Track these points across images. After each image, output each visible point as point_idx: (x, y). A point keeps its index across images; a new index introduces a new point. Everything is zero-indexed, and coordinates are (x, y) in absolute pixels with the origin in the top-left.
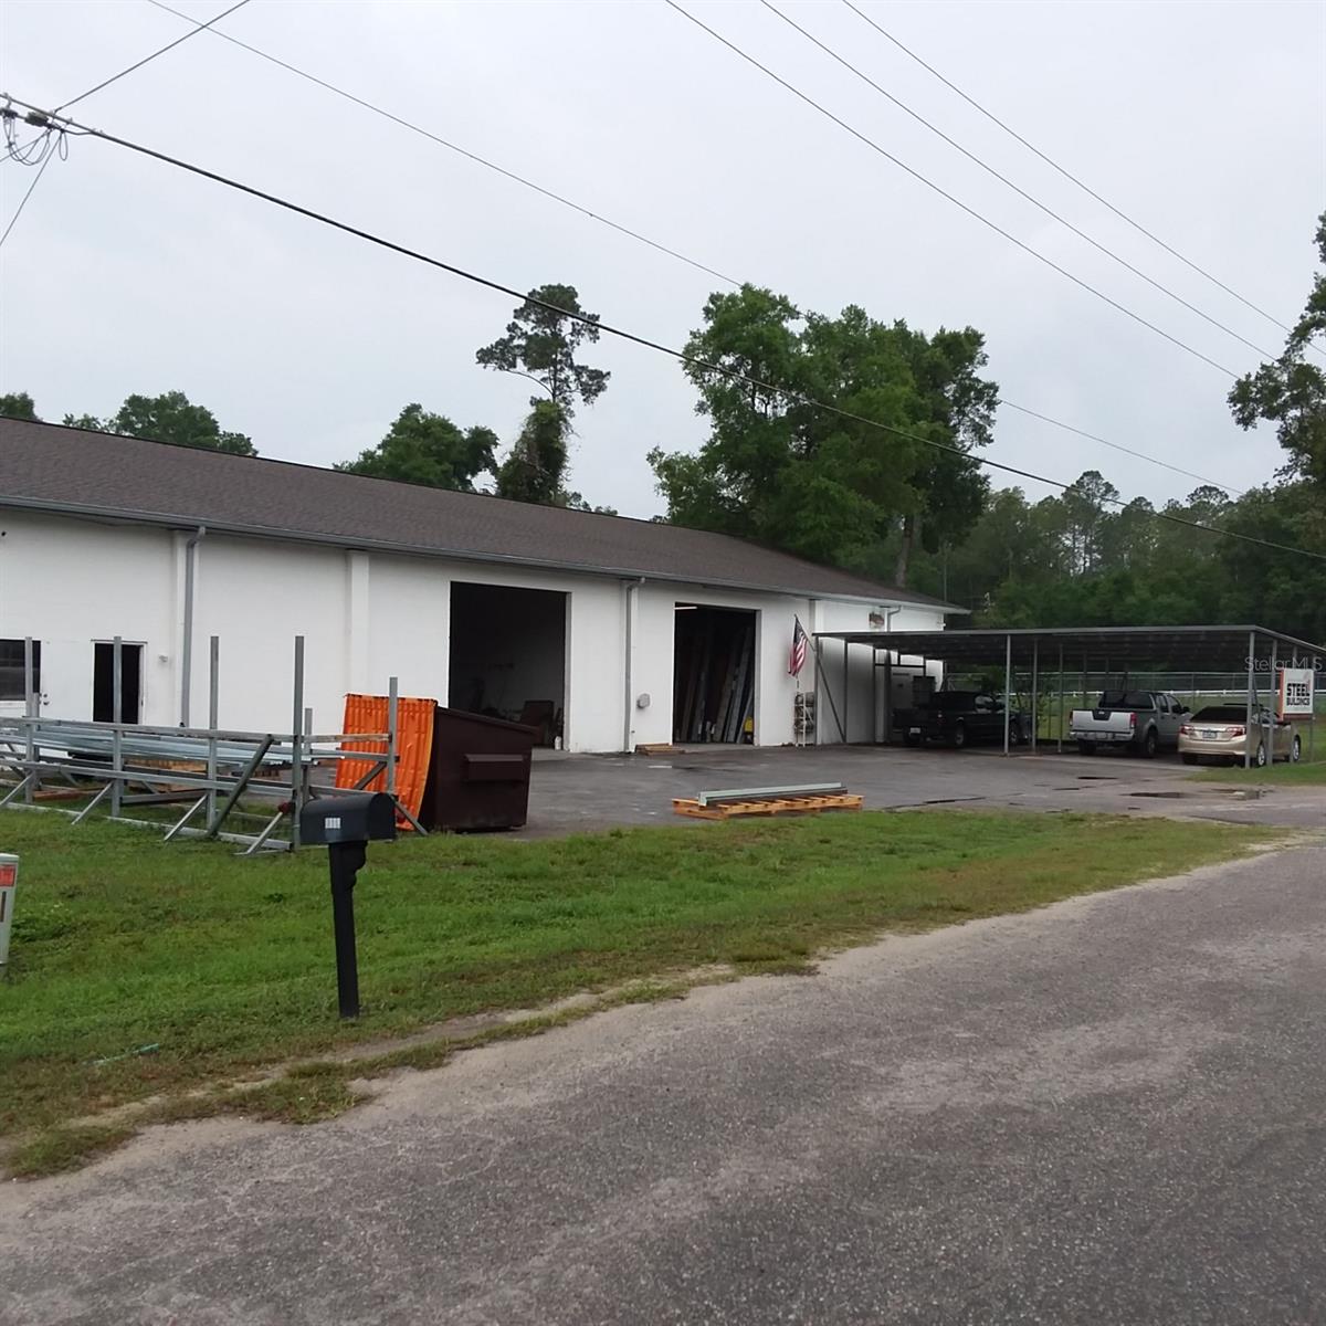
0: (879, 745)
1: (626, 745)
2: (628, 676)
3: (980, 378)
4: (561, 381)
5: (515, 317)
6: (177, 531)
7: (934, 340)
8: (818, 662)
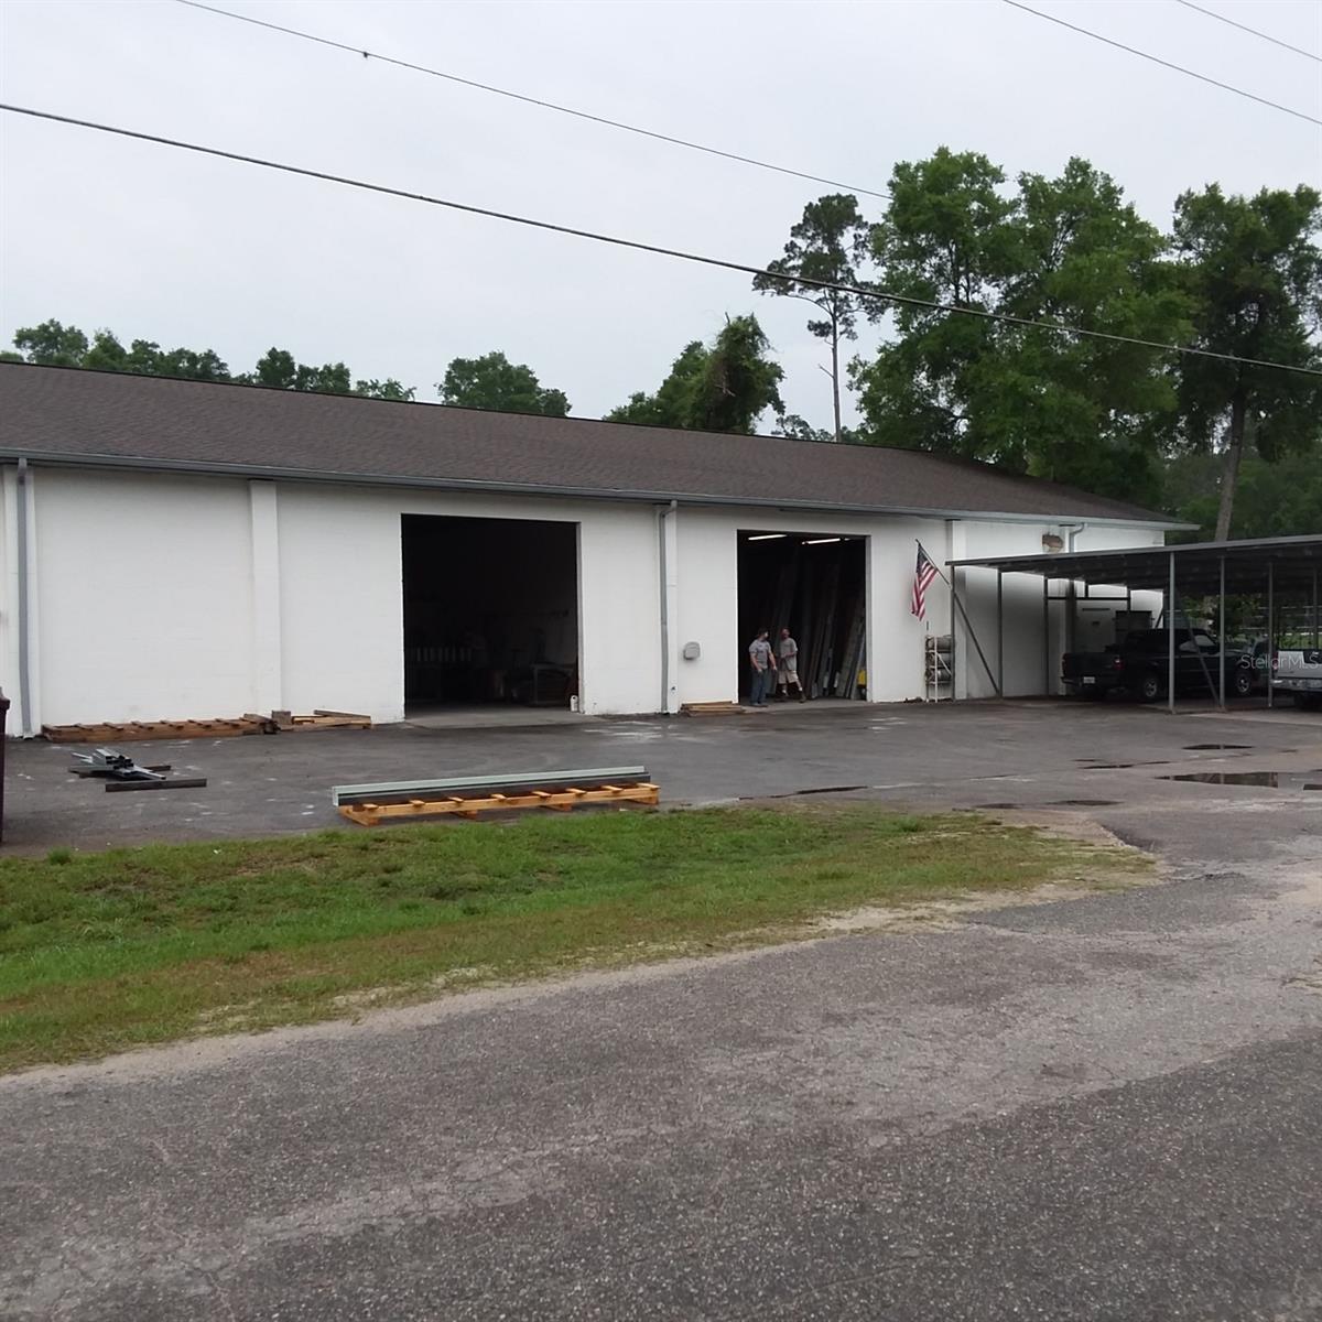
0: (1056, 698)
1: (664, 705)
2: (664, 622)
3: (1317, 246)
4: (841, 300)
5: (793, 235)
6: (5, 466)
7: (1253, 203)
8: (954, 596)
